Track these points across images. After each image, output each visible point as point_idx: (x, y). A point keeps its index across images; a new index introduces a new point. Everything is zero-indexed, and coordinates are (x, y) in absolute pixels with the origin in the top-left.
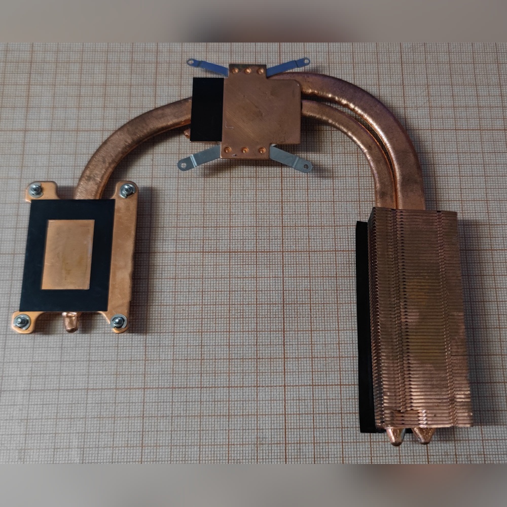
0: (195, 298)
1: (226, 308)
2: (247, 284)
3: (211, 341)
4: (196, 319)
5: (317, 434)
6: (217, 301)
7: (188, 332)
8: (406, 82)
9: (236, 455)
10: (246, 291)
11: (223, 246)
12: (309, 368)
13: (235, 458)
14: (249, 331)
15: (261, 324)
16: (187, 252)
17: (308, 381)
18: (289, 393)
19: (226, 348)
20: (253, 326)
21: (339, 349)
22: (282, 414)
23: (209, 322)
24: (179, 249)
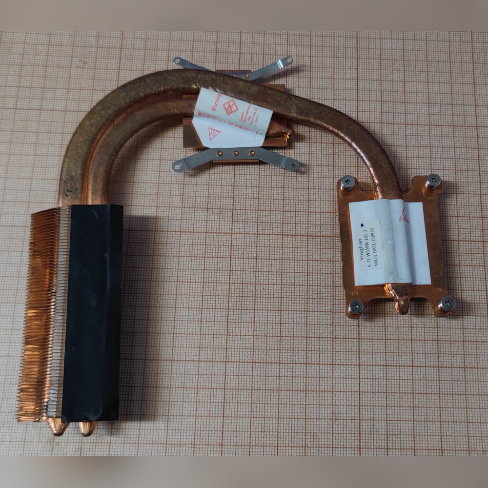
0: (275, 278)
1: (304, 289)
2: (324, 267)
3: (290, 320)
4: (276, 297)
5: (390, 412)
6: (296, 281)
7: (268, 310)
8: (477, 81)
9: (312, 429)
10: (323, 273)
11: (302, 230)
12: (382, 349)
13: (312, 431)
14: (325, 312)
15: (337, 306)
16: (267, 234)
17: (382, 361)
18: (363, 372)
19: (304, 327)
20: (329, 307)
21: (411, 332)
22: (357, 392)
23: (288, 302)
24: (260, 231)
